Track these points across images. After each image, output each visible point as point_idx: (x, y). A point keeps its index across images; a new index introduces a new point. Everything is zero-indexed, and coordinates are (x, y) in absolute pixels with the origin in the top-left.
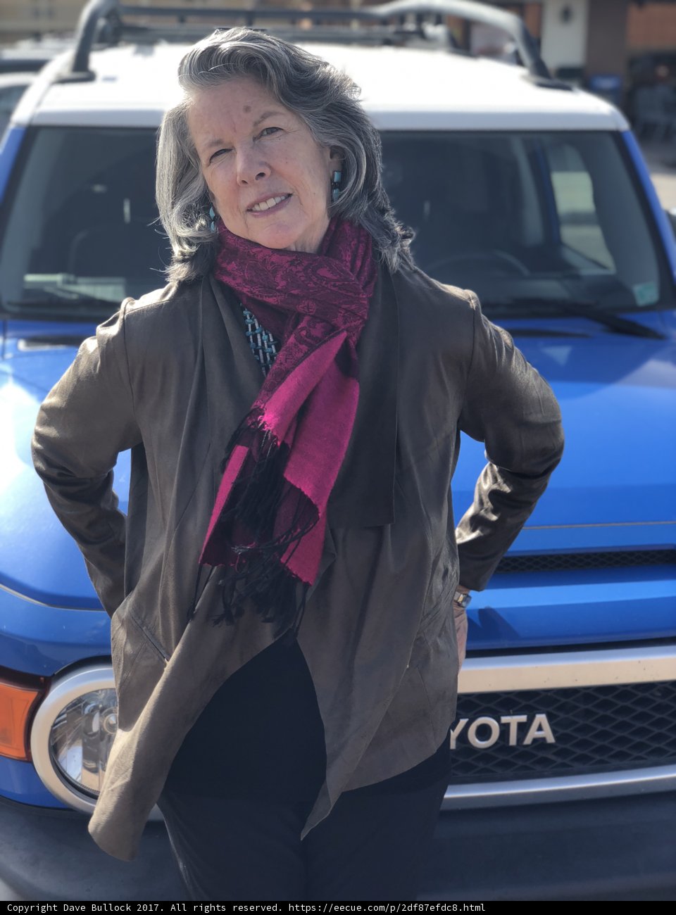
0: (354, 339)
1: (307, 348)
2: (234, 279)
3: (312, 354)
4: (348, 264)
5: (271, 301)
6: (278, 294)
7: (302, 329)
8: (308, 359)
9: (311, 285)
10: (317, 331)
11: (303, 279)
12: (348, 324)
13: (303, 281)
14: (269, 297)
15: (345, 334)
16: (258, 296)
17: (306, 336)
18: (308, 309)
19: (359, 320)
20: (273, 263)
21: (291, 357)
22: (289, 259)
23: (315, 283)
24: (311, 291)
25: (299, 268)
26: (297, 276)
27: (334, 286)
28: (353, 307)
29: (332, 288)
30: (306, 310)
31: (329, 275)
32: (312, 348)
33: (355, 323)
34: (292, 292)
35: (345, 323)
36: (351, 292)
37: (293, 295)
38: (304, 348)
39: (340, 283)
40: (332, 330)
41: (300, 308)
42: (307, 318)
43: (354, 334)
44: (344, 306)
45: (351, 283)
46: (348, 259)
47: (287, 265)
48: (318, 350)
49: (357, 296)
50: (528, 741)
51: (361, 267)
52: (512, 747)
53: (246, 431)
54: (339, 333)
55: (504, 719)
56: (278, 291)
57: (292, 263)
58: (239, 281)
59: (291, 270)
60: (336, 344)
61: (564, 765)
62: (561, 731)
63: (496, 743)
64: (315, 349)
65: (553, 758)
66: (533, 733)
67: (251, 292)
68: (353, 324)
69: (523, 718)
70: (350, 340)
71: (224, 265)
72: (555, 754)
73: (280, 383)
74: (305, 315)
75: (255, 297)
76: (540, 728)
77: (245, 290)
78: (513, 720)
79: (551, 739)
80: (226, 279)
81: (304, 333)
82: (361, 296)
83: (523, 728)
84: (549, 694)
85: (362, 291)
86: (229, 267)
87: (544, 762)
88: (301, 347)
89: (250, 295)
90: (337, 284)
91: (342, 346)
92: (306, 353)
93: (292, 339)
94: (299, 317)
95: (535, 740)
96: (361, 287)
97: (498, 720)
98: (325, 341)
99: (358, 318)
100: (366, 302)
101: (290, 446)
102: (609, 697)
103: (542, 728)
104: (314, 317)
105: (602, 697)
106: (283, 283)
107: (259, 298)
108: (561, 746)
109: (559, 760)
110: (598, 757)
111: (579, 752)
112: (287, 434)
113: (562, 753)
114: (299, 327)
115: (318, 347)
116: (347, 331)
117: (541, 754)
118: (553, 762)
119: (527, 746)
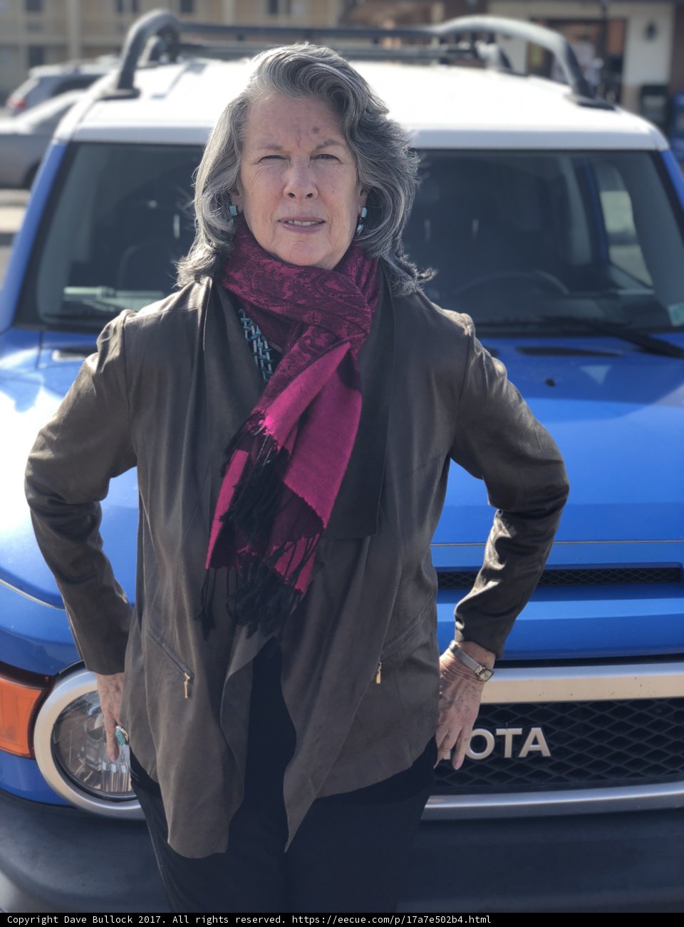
0: (356, 351)
1: (310, 356)
2: (241, 287)
3: (315, 363)
4: (353, 279)
5: (277, 310)
6: (284, 303)
7: (307, 338)
8: (310, 367)
9: (317, 296)
10: (322, 341)
11: (310, 290)
12: (351, 336)
13: (309, 292)
14: (275, 306)
15: (348, 346)
16: (263, 305)
17: (310, 345)
18: (313, 319)
19: (362, 333)
20: (281, 274)
21: (294, 365)
22: (298, 272)
23: (322, 294)
24: (317, 301)
25: (307, 280)
26: (304, 287)
27: (341, 298)
28: (358, 320)
29: (338, 300)
30: (312, 321)
31: (337, 287)
32: (315, 357)
33: (359, 336)
34: (299, 302)
35: (348, 335)
36: (356, 305)
37: (299, 305)
38: (308, 356)
39: (346, 296)
40: (336, 341)
41: (305, 318)
42: (311, 328)
43: (356, 347)
44: (349, 318)
45: (357, 296)
46: (354, 274)
47: (295, 277)
48: (322, 359)
49: (362, 309)
50: (523, 754)
51: (366, 282)
52: (507, 759)
53: (245, 436)
54: (342, 343)
55: (500, 732)
56: (285, 300)
57: (300, 275)
58: (246, 289)
59: (299, 282)
60: (340, 354)
61: (560, 779)
62: (557, 745)
63: (491, 755)
64: (319, 357)
65: (549, 772)
66: (528, 747)
67: (257, 301)
68: (356, 336)
69: (519, 731)
70: (352, 352)
71: (232, 273)
72: (551, 768)
73: (281, 390)
74: (310, 325)
75: (261, 306)
76: (535, 742)
77: (252, 299)
78: (509, 733)
79: (546, 752)
80: (233, 287)
81: (308, 342)
82: (366, 310)
83: (518, 741)
84: (545, 708)
85: (367, 305)
86: (237, 276)
87: (540, 775)
88: (305, 355)
89: (255, 303)
90: (344, 296)
91: (345, 357)
92: (309, 361)
93: (296, 347)
94: (303, 327)
95: (530, 753)
96: (366, 301)
97: (494, 733)
98: (329, 351)
99: (361, 331)
100: (370, 316)
101: (290, 452)
102: (606, 713)
103: (537, 741)
104: (319, 327)
105: (598, 713)
106: (289, 294)
107: (265, 307)
108: (557, 760)
109: (555, 774)
110: (594, 773)
111: (576, 766)
112: (287, 440)
113: (559, 767)
114: (304, 336)
115: (323, 355)
116: (351, 343)
117: (537, 768)
118: (550, 775)
119: (522, 759)
